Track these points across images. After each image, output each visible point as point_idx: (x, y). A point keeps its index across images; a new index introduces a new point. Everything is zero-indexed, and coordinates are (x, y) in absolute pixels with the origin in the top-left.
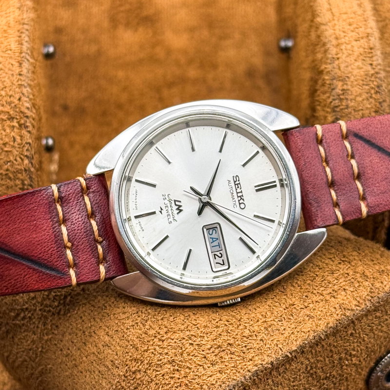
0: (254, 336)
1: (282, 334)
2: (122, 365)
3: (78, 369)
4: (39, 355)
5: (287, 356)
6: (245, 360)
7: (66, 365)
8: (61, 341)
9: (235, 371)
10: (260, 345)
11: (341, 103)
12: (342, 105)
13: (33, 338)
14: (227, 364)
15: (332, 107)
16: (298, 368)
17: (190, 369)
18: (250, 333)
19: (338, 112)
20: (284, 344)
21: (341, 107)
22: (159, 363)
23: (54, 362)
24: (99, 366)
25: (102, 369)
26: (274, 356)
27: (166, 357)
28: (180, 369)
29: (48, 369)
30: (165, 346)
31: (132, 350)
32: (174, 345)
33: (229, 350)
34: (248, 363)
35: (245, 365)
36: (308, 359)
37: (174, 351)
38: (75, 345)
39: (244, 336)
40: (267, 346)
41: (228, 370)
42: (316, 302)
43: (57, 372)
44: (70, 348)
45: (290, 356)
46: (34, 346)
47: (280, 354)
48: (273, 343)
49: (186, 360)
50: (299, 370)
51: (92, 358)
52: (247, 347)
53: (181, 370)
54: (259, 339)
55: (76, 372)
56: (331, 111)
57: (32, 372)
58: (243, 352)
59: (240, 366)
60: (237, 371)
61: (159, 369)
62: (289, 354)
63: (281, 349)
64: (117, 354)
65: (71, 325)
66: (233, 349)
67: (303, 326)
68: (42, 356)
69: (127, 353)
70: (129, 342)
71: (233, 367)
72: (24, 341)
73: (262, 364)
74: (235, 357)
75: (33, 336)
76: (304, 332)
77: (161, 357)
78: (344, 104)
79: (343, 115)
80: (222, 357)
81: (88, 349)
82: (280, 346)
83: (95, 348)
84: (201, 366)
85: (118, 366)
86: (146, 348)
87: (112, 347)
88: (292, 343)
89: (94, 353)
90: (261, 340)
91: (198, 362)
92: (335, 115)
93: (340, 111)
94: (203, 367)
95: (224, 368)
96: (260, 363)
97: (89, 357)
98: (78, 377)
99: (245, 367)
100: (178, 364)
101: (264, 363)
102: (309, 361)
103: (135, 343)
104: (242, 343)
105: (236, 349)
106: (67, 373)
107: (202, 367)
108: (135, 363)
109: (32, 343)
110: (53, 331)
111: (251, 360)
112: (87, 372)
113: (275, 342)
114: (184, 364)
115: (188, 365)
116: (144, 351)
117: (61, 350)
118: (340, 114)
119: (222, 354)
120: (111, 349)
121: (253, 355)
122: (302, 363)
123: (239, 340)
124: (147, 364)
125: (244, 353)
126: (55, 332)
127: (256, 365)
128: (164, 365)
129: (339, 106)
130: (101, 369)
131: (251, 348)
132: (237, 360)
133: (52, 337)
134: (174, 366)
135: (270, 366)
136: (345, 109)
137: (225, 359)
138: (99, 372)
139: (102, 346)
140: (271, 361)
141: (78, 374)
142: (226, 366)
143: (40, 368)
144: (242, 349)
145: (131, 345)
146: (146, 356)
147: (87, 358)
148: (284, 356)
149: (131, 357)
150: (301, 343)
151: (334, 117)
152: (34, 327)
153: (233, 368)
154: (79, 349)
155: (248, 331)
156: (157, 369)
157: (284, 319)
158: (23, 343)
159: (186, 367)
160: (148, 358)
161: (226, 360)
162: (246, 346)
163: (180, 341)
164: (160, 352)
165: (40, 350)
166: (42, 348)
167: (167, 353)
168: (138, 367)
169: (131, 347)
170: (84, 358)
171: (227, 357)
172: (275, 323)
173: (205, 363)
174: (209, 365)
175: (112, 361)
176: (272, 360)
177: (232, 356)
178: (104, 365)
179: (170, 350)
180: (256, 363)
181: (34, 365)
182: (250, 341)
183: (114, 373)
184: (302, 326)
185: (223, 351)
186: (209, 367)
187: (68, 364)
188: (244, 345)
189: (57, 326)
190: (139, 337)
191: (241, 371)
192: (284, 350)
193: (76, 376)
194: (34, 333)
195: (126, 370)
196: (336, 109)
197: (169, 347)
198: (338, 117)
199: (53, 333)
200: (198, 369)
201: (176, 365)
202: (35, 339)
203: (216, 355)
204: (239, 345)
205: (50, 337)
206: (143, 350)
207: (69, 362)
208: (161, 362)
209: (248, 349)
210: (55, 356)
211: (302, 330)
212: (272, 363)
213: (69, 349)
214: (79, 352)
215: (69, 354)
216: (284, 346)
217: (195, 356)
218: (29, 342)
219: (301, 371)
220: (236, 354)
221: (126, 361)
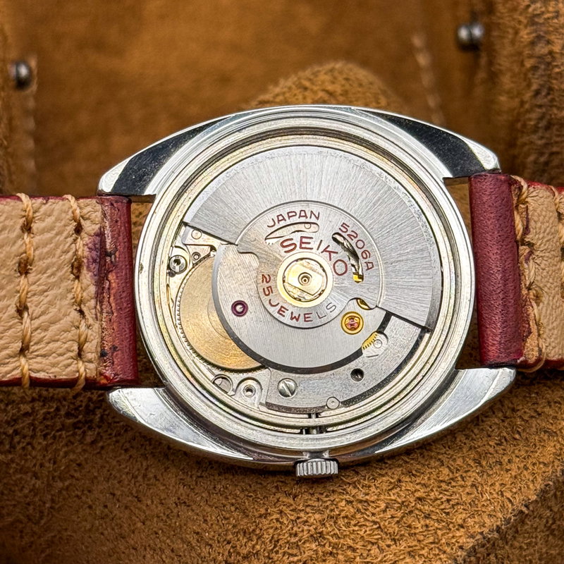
0: (459, 478)
1: (507, 471)
2: (219, 542)
3: (127, 542)
4: (46, 514)
5: (521, 512)
6: (451, 526)
7: (102, 534)
8: (89, 491)
9: (437, 552)
10: (473, 496)
11: (546, 7)
12: (548, 12)
13: (34, 485)
14: (422, 538)
15: (528, 15)
16: (535, 525)
17: (354, 550)
18: (451, 474)
19: (541, 24)
20: (514, 490)
21: (546, 16)
22: (293, 540)
23: (75, 526)
24: (172, 541)
25: (179, 545)
26: (500, 515)
27: (306, 528)
28: (335, 551)
29: (65, 538)
30: (301, 507)
31: (235, 514)
32: (316, 504)
33: (420, 510)
34: (458, 534)
35: (453, 537)
36: (550, 508)
37: (317, 516)
38: (118, 500)
39: (441, 481)
40: (485, 498)
41: (423, 548)
42: (556, 402)
43: (83, 544)
44: (109, 505)
45: (526, 512)
46: (37, 499)
47: (510, 511)
48: (495, 490)
49: (345, 533)
50: (536, 529)
51: (155, 524)
52: (451, 503)
53: (337, 554)
54: (470, 483)
55: (122, 547)
56: (528, 23)
57: (32, 539)
58: (445, 513)
59: (444, 541)
60: (440, 550)
61: (295, 551)
62: (524, 509)
63: (510, 501)
64: (205, 521)
65: (107, 462)
66: (426, 507)
67: (541, 453)
68: (53, 516)
69: (226, 518)
70: (227, 498)
71: (431, 543)
72: (17, 488)
73: (482, 533)
74: (432, 522)
75: (33, 482)
76: (545, 464)
77: (295, 529)
78: (551, 9)
79: (551, 29)
80: (409, 526)
81: (144, 508)
82: (508, 495)
83: (159, 506)
84: (373, 544)
85: (210, 542)
86: (263, 511)
87: (194, 507)
88: (528, 487)
89: (158, 517)
90: (473, 485)
91: (367, 538)
92: (535, 31)
93: (543, 23)
94: (378, 547)
95: (416, 546)
96: (479, 531)
97: (148, 523)
98: (128, 556)
99: (454, 541)
100: (330, 543)
101: (486, 530)
102: (551, 510)
103: (240, 501)
104: (441, 496)
105: (431, 508)
106: (105, 549)
107: (375, 547)
108: (245, 540)
109: (32, 493)
110: (72, 472)
111: (462, 527)
112: (145, 549)
113: (497, 487)
114: (342, 541)
115: (350, 543)
116: (261, 516)
117: (90, 507)
118: (544, 29)
119: (410, 520)
120: (193, 511)
121: (464, 516)
122: (541, 517)
123: (434, 489)
124: (271, 541)
125: (448, 514)
126: (75, 475)
127: (472, 536)
128: (304, 543)
129: (543, 13)
130: (175, 546)
131: (458, 504)
132: (437, 528)
133: (70, 484)
134: (324, 546)
135: (496, 535)
136: (553, 18)
137: (415, 528)
138: (172, 551)
139: (174, 505)
140: (497, 526)
141: (127, 551)
142: (419, 541)
143: (49, 535)
144: (442, 507)
145: (233, 505)
146: (265, 528)
147: (144, 524)
148: (516, 512)
149: (234, 526)
150: (543, 486)
151: (534, 35)
152: (35, 465)
153: (433, 546)
154: (126, 507)
155: (447, 470)
156: (290, 551)
157: (506, 440)
158: (14, 492)
159: (345, 547)
160: (271, 531)
161: (417, 531)
162: (448, 501)
163: (327, 496)
164: (293, 518)
165: (48, 505)
166: (53, 501)
167: (307, 521)
168: (253, 547)
169: (233, 509)
170: (139, 525)
171: (419, 525)
172: (491, 450)
173: (381, 538)
174: (389, 542)
175: (198, 533)
176: (499, 523)
177: (428, 521)
178: (182, 539)
179: (310, 515)
180: (472, 531)
181: (36, 528)
182: (455, 489)
183: (203, 554)
184: (539, 451)
185: (411, 512)
186: (389, 546)
187: (106, 532)
188: (445, 498)
189: (79, 465)
190: (247, 490)
191: (448, 550)
192: (516, 502)
193: (123, 555)
194: (35, 475)
195: (229, 552)
196: (536, 20)
197: (308, 510)
198: (542, 33)
199: (73, 477)
200: (369, 550)
201: (327, 544)
202: (37, 486)
203: (398, 522)
204: (436, 499)
205: (67, 483)
206: (257, 514)
207: (106, 529)
208: (297, 539)
209: (453, 506)
210: (79, 517)
211: (541, 460)
212: (498, 529)
213: (106, 506)
214: (127, 512)
215: (107, 515)
216: (515, 493)
217: (360, 526)
218: (26, 491)
219: (538, 530)
220: (433, 517)
221: (226, 535)
